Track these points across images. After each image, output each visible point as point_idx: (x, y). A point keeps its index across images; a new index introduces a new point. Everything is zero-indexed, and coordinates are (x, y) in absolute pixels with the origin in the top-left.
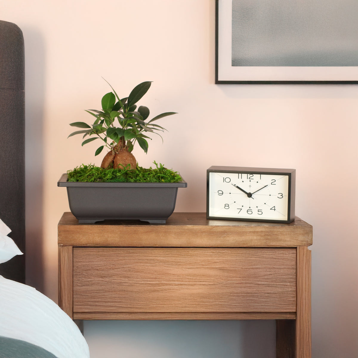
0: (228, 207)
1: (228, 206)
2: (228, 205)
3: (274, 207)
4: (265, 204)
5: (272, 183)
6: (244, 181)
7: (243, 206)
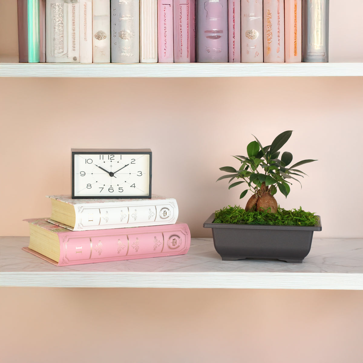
0: (90, 187)
1: (90, 186)
2: (90, 185)
3: (134, 184)
4: (125, 182)
5: (132, 163)
6: (105, 161)
7: (104, 185)
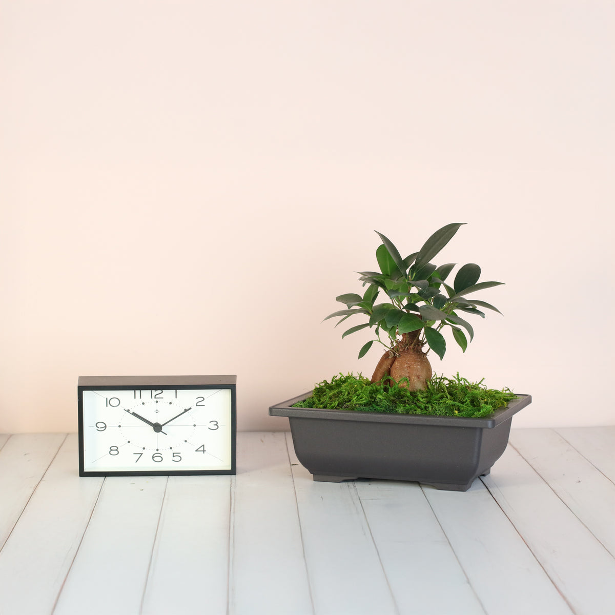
0: (116, 452)
1: (116, 450)
2: (116, 448)
3: (203, 445)
4: (186, 441)
5: (198, 404)
6: (145, 402)
7: (144, 448)
